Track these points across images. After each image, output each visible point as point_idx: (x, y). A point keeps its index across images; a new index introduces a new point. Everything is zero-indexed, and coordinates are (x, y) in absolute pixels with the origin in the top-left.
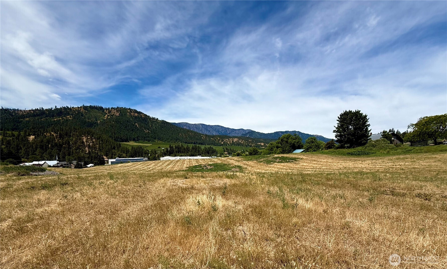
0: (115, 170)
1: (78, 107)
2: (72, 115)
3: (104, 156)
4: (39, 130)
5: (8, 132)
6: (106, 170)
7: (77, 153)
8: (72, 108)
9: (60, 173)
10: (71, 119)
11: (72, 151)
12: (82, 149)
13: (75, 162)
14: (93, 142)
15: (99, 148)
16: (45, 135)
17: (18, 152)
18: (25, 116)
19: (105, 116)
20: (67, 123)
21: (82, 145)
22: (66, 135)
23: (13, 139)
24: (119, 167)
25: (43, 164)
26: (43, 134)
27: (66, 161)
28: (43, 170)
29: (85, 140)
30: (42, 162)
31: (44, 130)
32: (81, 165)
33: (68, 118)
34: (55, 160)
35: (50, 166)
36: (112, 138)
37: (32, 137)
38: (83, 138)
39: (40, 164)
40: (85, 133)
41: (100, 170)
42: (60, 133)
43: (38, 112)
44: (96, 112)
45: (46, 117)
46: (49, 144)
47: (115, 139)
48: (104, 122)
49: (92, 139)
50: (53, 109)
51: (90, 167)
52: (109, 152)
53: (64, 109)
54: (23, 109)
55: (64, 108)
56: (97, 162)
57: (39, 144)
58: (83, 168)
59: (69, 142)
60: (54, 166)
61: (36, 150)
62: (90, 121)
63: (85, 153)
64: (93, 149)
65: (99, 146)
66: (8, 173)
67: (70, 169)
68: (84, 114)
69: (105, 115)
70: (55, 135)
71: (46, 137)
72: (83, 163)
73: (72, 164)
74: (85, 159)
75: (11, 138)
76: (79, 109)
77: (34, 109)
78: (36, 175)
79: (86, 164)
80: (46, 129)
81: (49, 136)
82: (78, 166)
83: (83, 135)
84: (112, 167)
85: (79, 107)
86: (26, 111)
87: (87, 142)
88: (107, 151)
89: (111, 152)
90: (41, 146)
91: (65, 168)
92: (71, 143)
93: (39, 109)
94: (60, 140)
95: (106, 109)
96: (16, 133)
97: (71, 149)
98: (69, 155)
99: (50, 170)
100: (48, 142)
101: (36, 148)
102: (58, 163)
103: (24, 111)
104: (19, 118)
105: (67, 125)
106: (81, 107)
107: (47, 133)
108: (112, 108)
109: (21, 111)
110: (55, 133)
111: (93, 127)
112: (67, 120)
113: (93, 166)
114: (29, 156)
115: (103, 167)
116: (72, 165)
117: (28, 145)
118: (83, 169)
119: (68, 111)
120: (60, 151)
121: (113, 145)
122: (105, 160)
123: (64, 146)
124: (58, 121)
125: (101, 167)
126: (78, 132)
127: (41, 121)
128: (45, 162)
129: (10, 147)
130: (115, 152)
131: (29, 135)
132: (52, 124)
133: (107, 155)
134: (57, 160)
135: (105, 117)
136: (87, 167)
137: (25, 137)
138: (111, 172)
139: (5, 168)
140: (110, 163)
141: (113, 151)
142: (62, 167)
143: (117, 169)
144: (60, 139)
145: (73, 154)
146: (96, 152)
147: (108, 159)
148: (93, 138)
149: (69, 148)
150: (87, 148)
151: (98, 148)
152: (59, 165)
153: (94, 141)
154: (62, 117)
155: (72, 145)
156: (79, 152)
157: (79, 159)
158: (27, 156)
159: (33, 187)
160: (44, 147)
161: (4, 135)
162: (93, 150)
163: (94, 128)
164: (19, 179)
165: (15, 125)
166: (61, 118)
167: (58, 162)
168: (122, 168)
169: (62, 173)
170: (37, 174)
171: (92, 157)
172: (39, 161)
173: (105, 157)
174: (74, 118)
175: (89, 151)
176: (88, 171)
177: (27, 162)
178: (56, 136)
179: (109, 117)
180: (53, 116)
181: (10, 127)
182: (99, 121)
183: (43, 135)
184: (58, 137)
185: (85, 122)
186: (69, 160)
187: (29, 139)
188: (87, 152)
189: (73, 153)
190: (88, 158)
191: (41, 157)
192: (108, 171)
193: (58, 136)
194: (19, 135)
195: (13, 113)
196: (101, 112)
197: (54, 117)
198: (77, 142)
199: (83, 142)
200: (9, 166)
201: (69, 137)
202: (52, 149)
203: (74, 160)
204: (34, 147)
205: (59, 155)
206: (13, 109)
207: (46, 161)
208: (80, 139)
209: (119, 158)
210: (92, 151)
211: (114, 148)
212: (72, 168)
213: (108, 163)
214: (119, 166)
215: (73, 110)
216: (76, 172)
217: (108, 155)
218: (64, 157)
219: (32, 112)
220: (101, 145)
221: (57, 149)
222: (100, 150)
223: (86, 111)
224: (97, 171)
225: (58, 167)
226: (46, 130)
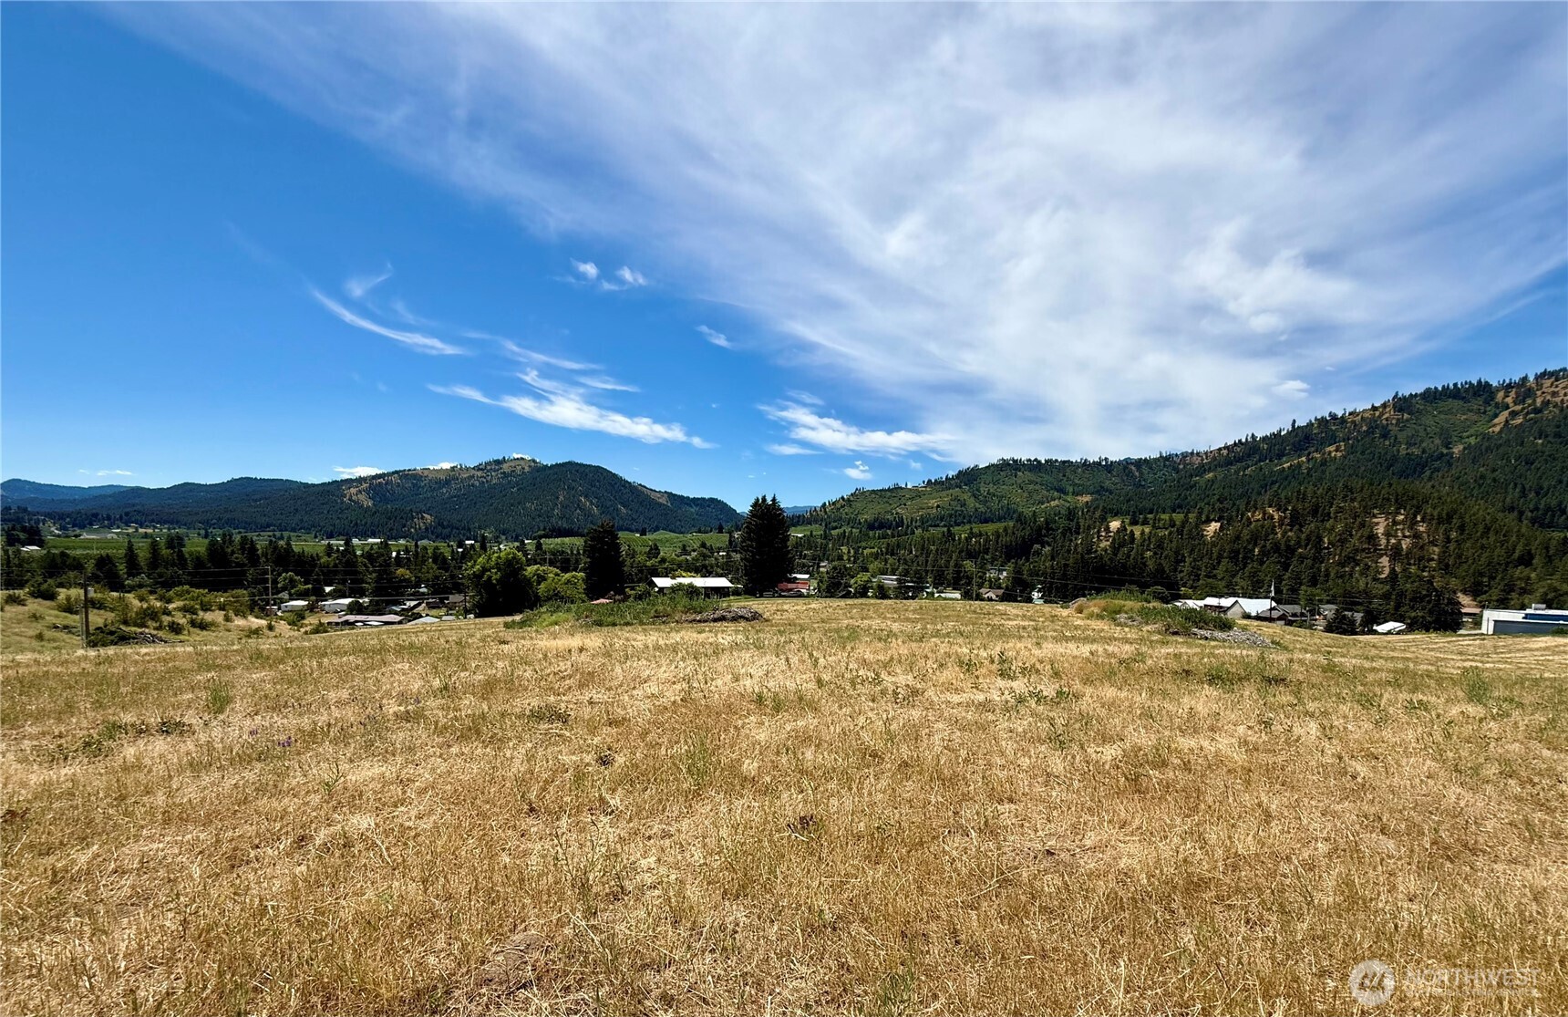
0: (1511, 663)
1: (1374, 408)
2: (1345, 440)
3: (1459, 594)
4: (1234, 504)
5: (1163, 516)
6: (1461, 653)
7: (1342, 577)
8: (1350, 414)
9: (1272, 643)
10: (1339, 454)
11: (1327, 570)
12: (1366, 565)
13: (1329, 611)
14: (1417, 536)
15: (1440, 561)
16: (1249, 519)
17: (1175, 570)
18: (1207, 467)
19: (1496, 421)
20: (1323, 472)
21: (1366, 546)
22: (1315, 512)
23: (1170, 533)
24: (1537, 650)
25: (1229, 608)
26: (1243, 515)
27: (1299, 604)
28: (1226, 626)
29: (1380, 530)
30: (1226, 602)
31: (1248, 503)
32: (1353, 622)
33: (1330, 452)
34: (1266, 598)
35: (1247, 616)
36: (1521, 513)
37: (1214, 526)
38: (1375, 520)
39: (1221, 607)
40: (1388, 500)
41: (1433, 650)
42: (1293, 507)
43: (1239, 449)
44: (1449, 412)
45: (1260, 461)
46: (1255, 545)
47: (1533, 521)
48: (1488, 445)
49: (1414, 523)
50: (1282, 434)
51: (1389, 633)
52: (1492, 578)
53: (1319, 427)
54: (1202, 448)
55: (1322, 421)
56: (1423, 617)
57: (1227, 548)
58: (1356, 634)
59: (1320, 539)
60: (1258, 618)
61: (1219, 563)
62: (1416, 451)
63: (1375, 579)
64: (1410, 564)
65: (1444, 552)
66: (1147, 624)
67: (1307, 631)
68: (1394, 429)
69: (1496, 416)
70: (1276, 517)
71: (1251, 523)
72: (1358, 616)
73: (1319, 614)
74: (1370, 603)
75: (1166, 533)
76: (1377, 413)
77: (1230, 443)
78: (1206, 638)
79: (1372, 619)
80: (1256, 501)
81: (1258, 520)
82: (1340, 626)
83: (1375, 511)
84: (1495, 647)
85: (1377, 405)
86: (1211, 452)
87: (1388, 535)
88: (1482, 575)
89: (1502, 579)
90: (1232, 551)
91: (1292, 628)
92: (1326, 540)
93: (1244, 440)
94: (1290, 534)
95: (1508, 387)
96: (1178, 517)
97: (1322, 562)
98: (1314, 582)
99: (1244, 629)
100: (1255, 539)
101: (1220, 557)
102: (1272, 609)
103: (1206, 453)
104: (1191, 476)
105: (1321, 479)
106: (1384, 405)
107: (1254, 512)
108: (1544, 375)
109: (1198, 454)
110: (1278, 510)
111: (1428, 473)
112: (1324, 463)
113: (1398, 633)
114: (1198, 580)
115: (1448, 642)
116: (1316, 620)
117: (1200, 550)
118: (1355, 639)
119: (1333, 428)
120: (1286, 567)
121: (1519, 548)
122: (1464, 611)
123: (1300, 550)
124: (1294, 470)
125: (1438, 640)
126: (1359, 499)
127: (1244, 475)
128: (1237, 602)
129: (1162, 554)
130: (1529, 578)
131: (1208, 521)
132: (1273, 483)
133: (1476, 591)
134: (1272, 599)
135: (1494, 425)
136: (1376, 632)
137: (1197, 526)
138: (1488, 665)
139: (1143, 608)
140: (1488, 627)
141: (1519, 572)
142: (1283, 622)
143: (1527, 659)
144: (1291, 530)
145: (1327, 581)
146: (1425, 574)
147: (1483, 607)
148: (1419, 518)
149: (1318, 559)
150: (1385, 561)
151: (1436, 557)
152: (1275, 614)
153: (1421, 529)
154: (1309, 454)
155: (1328, 548)
156: (1351, 575)
157: (1349, 601)
158: (1194, 580)
159: (1187, 672)
160: (1241, 556)
161: (1155, 523)
162: (1413, 569)
163: (1430, 479)
164: (1164, 643)
165: (1180, 495)
166: (1304, 459)
167: (1274, 604)
168: (1556, 658)
169: (1278, 644)
170: (1207, 634)
171: (1402, 594)
172: (1221, 597)
173: (1464, 599)
174: (1351, 450)
175: (1393, 571)
176: (1373, 646)
177: (1191, 598)
178: (1281, 520)
179: (1519, 420)
180: (1280, 456)
181: (1169, 505)
182: (1461, 447)
183: (1242, 518)
184: (1287, 521)
185: (1395, 459)
186: (1310, 601)
187: (1205, 533)
188: (1383, 576)
189: (1327, 575)
190: (1386, 596)
191: (1227, 587)
192: (1472, 661)
193: (1285, 518)
194: (1184, 523)
195: (1179, 464)
196: (1477, 403)
197: (1284, 459)
198: (1351, 535)
199: (1372, 538)
200: (1151, 605)
201: (1322, 521)
202: (1262, 563)
203: (1328, 602)
204: (1215, 556)
205: (1279, 580)
206: (1182, 454)
207: (1240, 600)
208: (1363, 525)
209: (1549, 607)
210: (1404, 570)
211: (1526, 560)
212: (1316, 629)
213: (1477, 622)
214: (1543, 645)
215: (1354, 422)
216: (1326, 646)
217: (1486, 592)
218: (1294, 590)
219: (1225, 452)
220: (1452, 546)
221: (1279, 562)
222: (1445, 568)
223: (1406, 416)
224: (1414, 652)
225: (1270, 620)
226: (1252, 502)
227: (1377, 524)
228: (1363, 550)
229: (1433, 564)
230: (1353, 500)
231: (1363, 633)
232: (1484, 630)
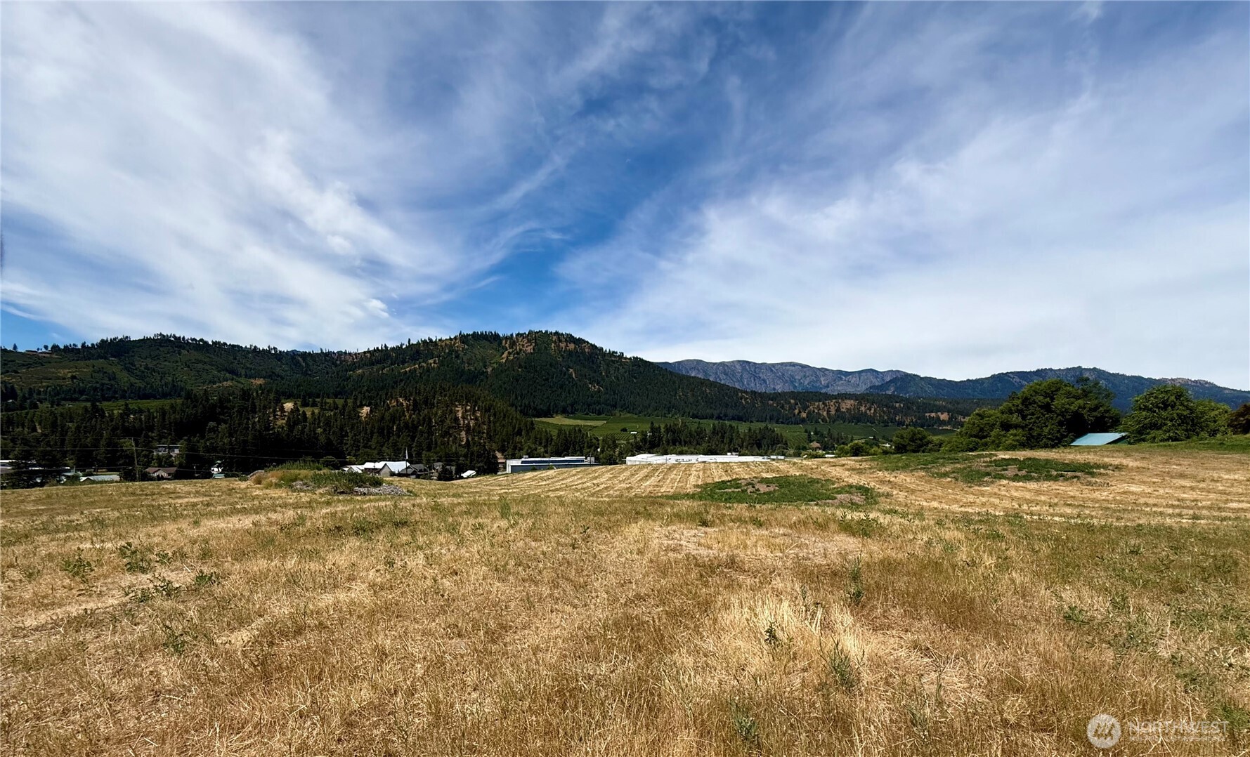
0: (518, 488)
1: (451, 339)
2: (438, 357)
3: (497, 452)
4: (378, 394)
5: (328, 401)
6: (499, 486)
7: (444, 444)
8: (440, 340)
9: (408, 491)
10: (436, 365)
11: (436, 440)
12: (455, 436)
13: (438, 466)
14: (476, 419)
15: (488, 434)
16: (388, 405)
17: (341, 443)
18: (357, 365)
19: (503, 356)
20: (429, 376)
21: (454, 425)
22: (426, 402)
23: (335, 414)
24: (527, 479)
25: (381, 469)
26: (384, 402)
27: (422, 463)
28: (377, 483)
29: (460, 415)
30: (379, 465)
31: (387, 394)
32: (451, 472)
33: (431, 364)
34: (403, 460)
35: (393, 474)
36: (516, 407)
37: (366, 410)
38: (457, 409)
39: (376, 469)
40: (462, 396)
41: (487, 485)
42: (414, 398)
43: (377, 354)
44: (484, 347)
45: (392, 364)
46: (394, 423)
47: (521, 412)
48: (501, 369)
49: (475, 411)
50: (404, 347)
51: (468, 477)
52: (508, 443)
53: (423, 346)
54: (353, 351)
55: (424, 342)
56: (483, 466)
57: (376, 425)
58: (453, 480)
59: (430, 420)
60: (400, 475)
61: (372, 437)
62: (473, 369)
63: (460, 445)
64: (474, 436)
65: (489, 428)
66: (319, 487)
67: (427, 481)
68: (461, 354)
69: (503, 353)
70: (405, 405)
71: (389, 408)
72: (453, 468)
73: (434, 469)
74: (459, 460)
75: (332, 413)
76: (453, 342)
77: (371, 349)
78: (365, 494)
79: (462, 469)
80: (391, 392)
81: (394, 406)
82: (445, 476)
83: (457, 403)
84: (512, 480)
85: (452, 337)
86: (359, 354)
87: (464, 418)
88: (504, 441)
89: (512, 443)
90: (379, 428)
91: (419, 480)
92: (433, 421)
93: (380, 348)
94: (413, 416)
95: (506, 338)
96: (340, 402)
97: (433, 435)
98: (429, 449)
99: (390, 484)
100: (393, 419)
101: (372, 433)
102: (407, 468)
103: (355, 354)
104: (346, 371)
105: (427, 381)
106: (455, 338)
107: (391, 400)
108: (518, 335)
109: (350, 354)
110: (405, 400)
111: (478, 382)
112: (428, 370)
113: (473, 477)
114: (359, 450)
115: (494, 480)
116: (432, 473)
117: (358, 427)
118: (452, 484)
119: (432, 348)
120: (413, 438)
121: (517, 426)
122: (499, 461)
123: (420, 427)
124: (412, 373)
125: (489, 479)
126: (448, 395)
127: (383, 373)
128: (386, 464)
129: (330, 431)
130: (521, 442)
131: (362, 406)
132: (401, 381)
133: (502, 451)
134: (407, 461)
135: (503, 359)
136: (462, 478)
137: (354, 409)
138: (510, 491)
139: (315, 475)
140: (509, 470)
141: (518, 439)
142: (414, 476)
143: (523, 485)
144: (414, 414)
145: (436, 447)
146: (482, 441)
147: (506, 459)
148: (477, 409)
149: (430, 433)
150: (463, 434)
151: (485, 431)
152: (410, 471)
153: (478, 415)
154: (420, 363)
155: (434, 426)
156: (448, 443)
157: (448, 460)
158: (356, 450)
159: (338, 528)
160: (385, 432)
161: (322, 406)
162: (476, 438)
163: (480, 385)
164: (328, 503)
165: (339, 384)
166: (417, 366)
167: (408, 464)
168: (533, 483)
169: (411, 492)
170: (365, 490)
171: (472, 453)
172: (375, 462)
173: (499, 455)
174: (441, 364)
175: (467, 439)
176: (462, 487)
177: (355, 464)
178: (408, 406)
179: (511, 358)
180: (404, 362)
181: (332, 391)
182: (491, 369)
183: (384, 404)
184: (411, 407)
185: (463, 372)
186: (428, 461)
187: (360, 414)
188: (463, 443)
189: (436, 444)
190: (465, 456)
191: (378, 454)
192: (504, 489)
193: (410, 405)
194: (345, 405)
195: (337, 360)
196: (495, 345)
197: (406, 365)
198: (446, 418)
199: (456, 419)
200: (322, 472)
201: (431, 408)
202: (399, 436)
203: (438, 461)
204: (369, 431)
205: (410, 448)
206: (338, 352)
207: (388, 463)
208: (451, 412)
209: (530, 457)
210: (473, 439)
211: (519, 433)
212: (432, 479)
213: (505, 468)
214: (528, 477)
215: (441, 346)
216: (439, 490)
217: (506, 451)
218: (419, 454)
219: (368, 355)
220: (492, 424)
221: (409, 435)
222: (490, 438)
223: (466, 347)
224: (480, 488)
225: (407, 475)
226: (389, 394)
227: (458, 411)
228: (453, 427)
229: (485, 435)
230: (445, 396)
231: (457, 479)
232: (507, 472)
